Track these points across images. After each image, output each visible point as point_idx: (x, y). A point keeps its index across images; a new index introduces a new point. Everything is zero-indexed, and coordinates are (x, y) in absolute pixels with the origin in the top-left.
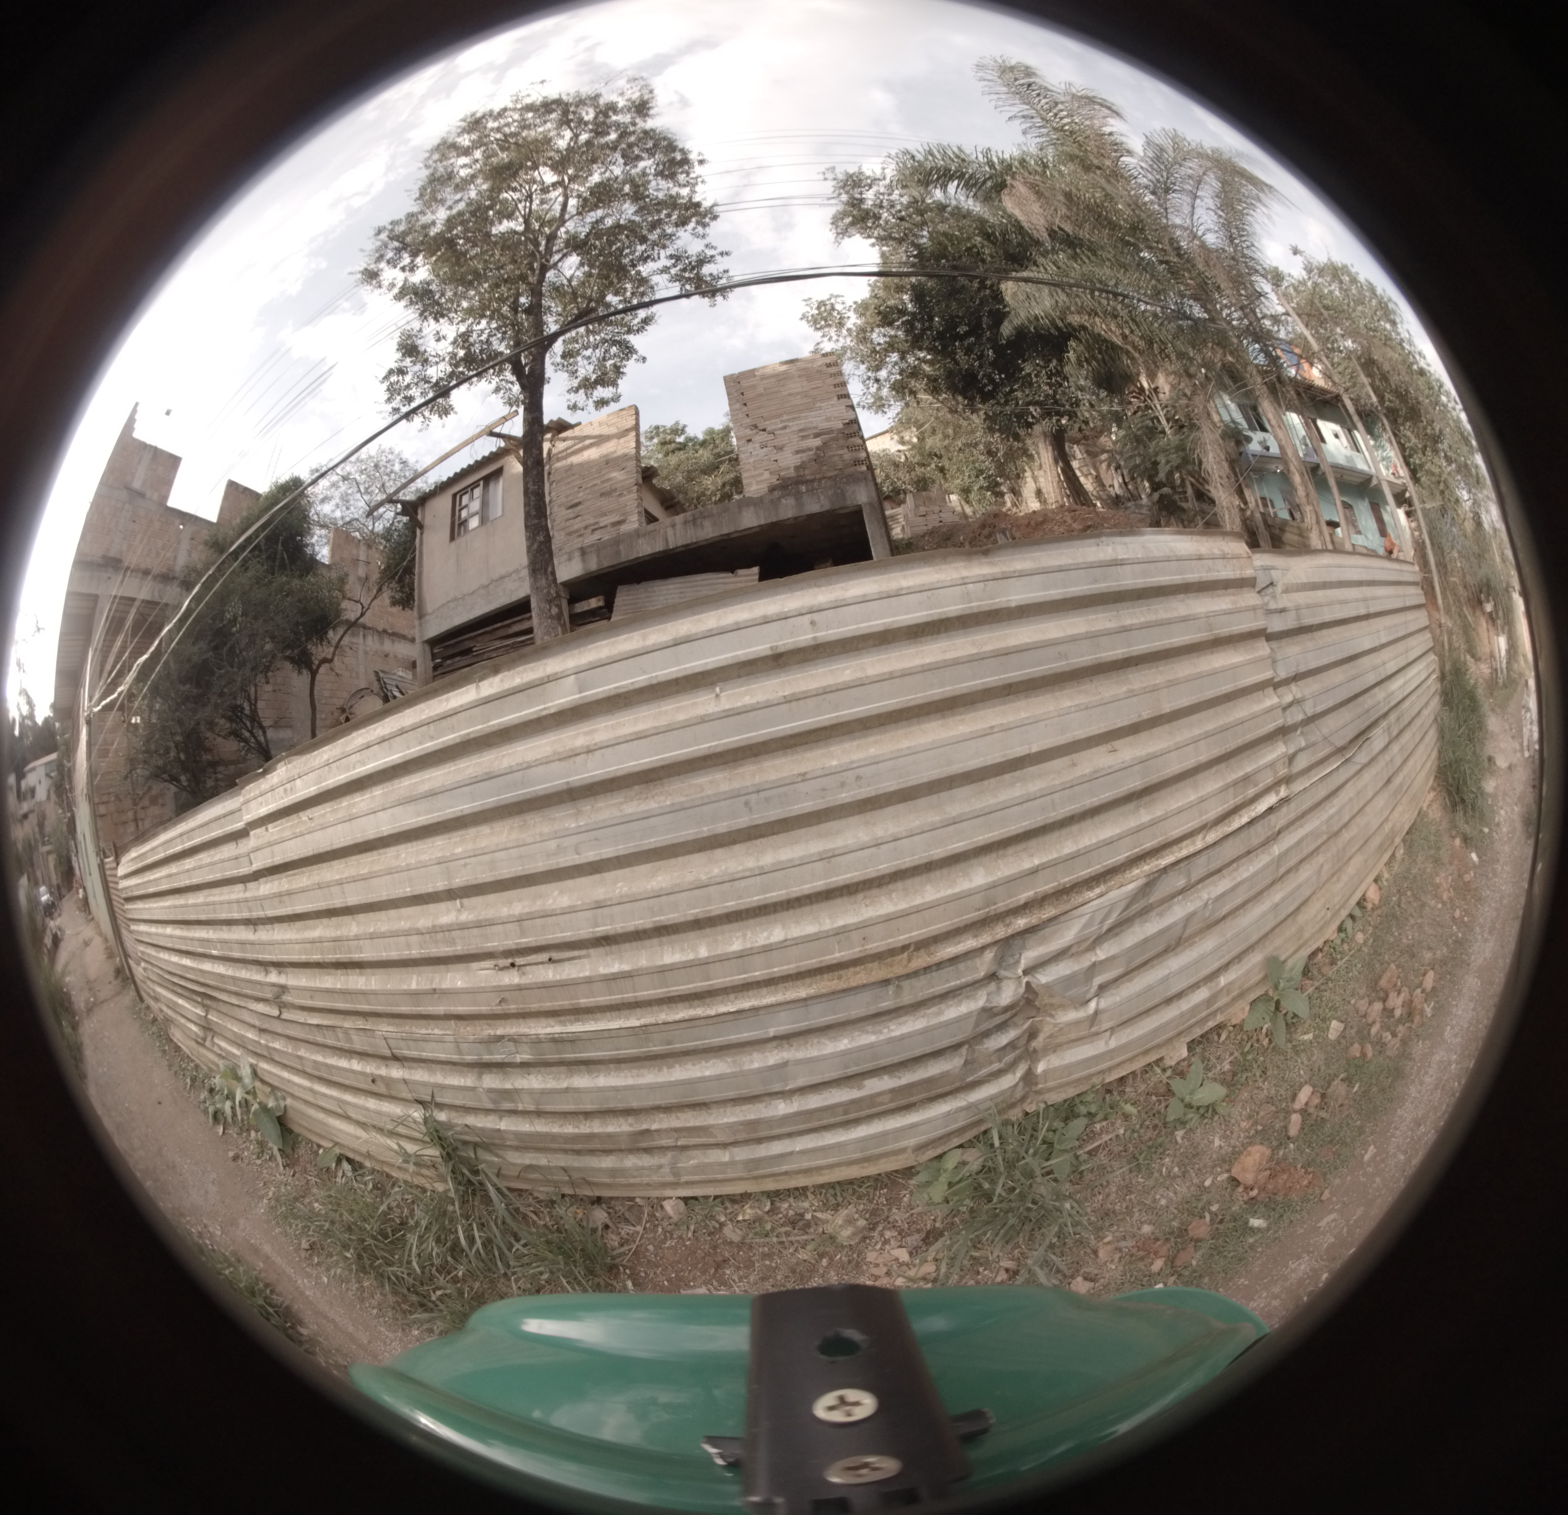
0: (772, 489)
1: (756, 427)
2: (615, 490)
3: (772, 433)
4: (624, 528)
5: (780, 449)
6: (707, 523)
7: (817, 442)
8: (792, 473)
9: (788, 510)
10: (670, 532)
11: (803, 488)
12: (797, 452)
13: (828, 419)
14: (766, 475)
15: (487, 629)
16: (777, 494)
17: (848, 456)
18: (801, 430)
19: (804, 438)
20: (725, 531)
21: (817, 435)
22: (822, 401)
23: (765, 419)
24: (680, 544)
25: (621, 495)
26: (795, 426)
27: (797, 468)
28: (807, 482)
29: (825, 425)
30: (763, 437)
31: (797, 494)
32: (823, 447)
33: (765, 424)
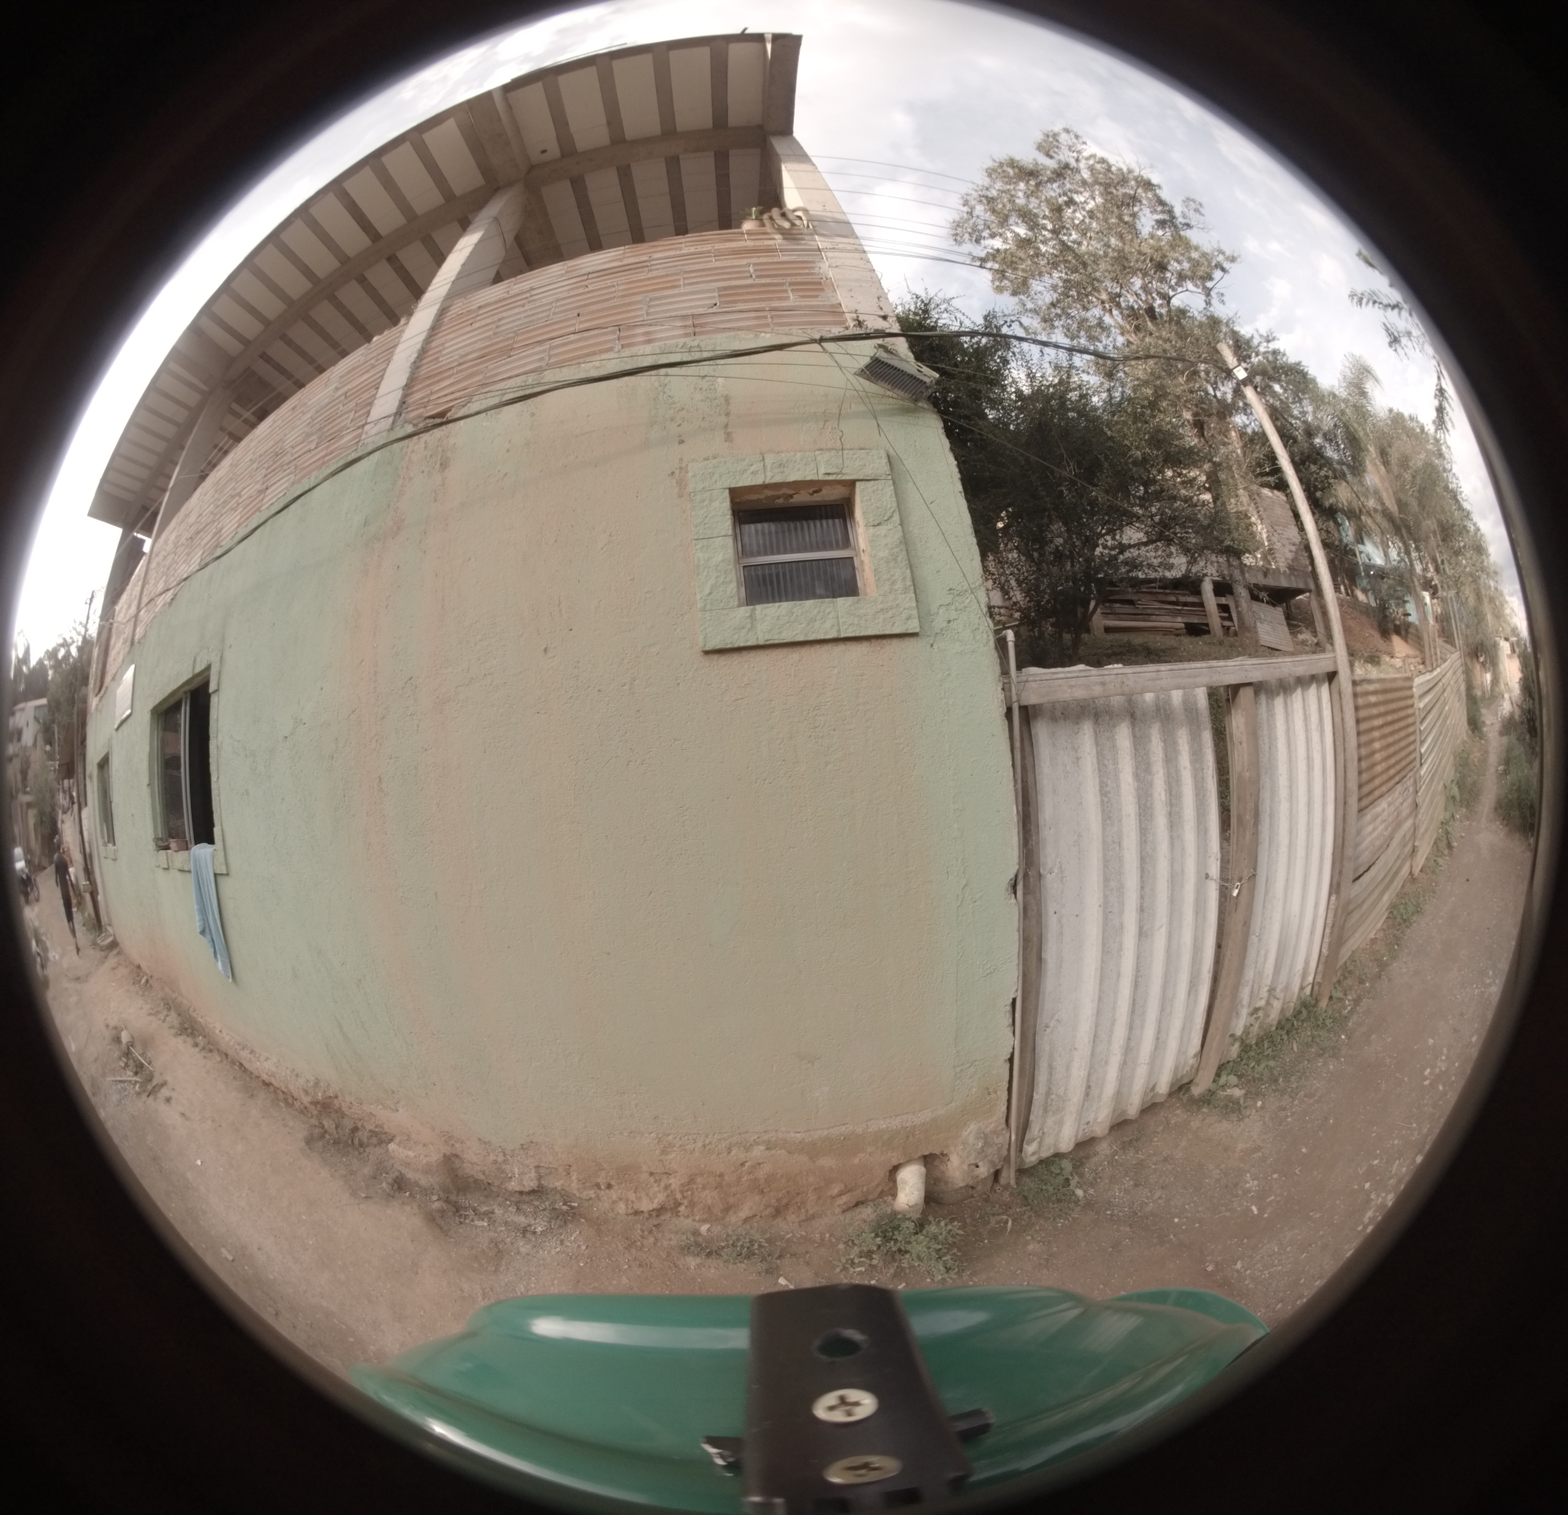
0: (1287, 569)
1: (1272, 527)
3: (1279, 534)
5: (1284, 546)
6: (1270, 576)
7: (1293, 548)
8: (1290, 561)
9: (1294, 583)
11: (1296, 573)
12: (1291, 551)
13: (1294, 536)
14: (1283, 559)
16: (1289, 572)
17: (1304, 561)
18: (1288, 539)
19: (1290, 544)
20: (1277, 584)
21: (1294, 545)
22: (1290, 524)
23: (1275, 525)
26: (1286, 535)
27: (1292, 560)
28: (1296, 569)
29: (1295, 540)
30: (1275, 534)
31: (1294, 575)
32: (1296, 553)
33: (1276, 527)
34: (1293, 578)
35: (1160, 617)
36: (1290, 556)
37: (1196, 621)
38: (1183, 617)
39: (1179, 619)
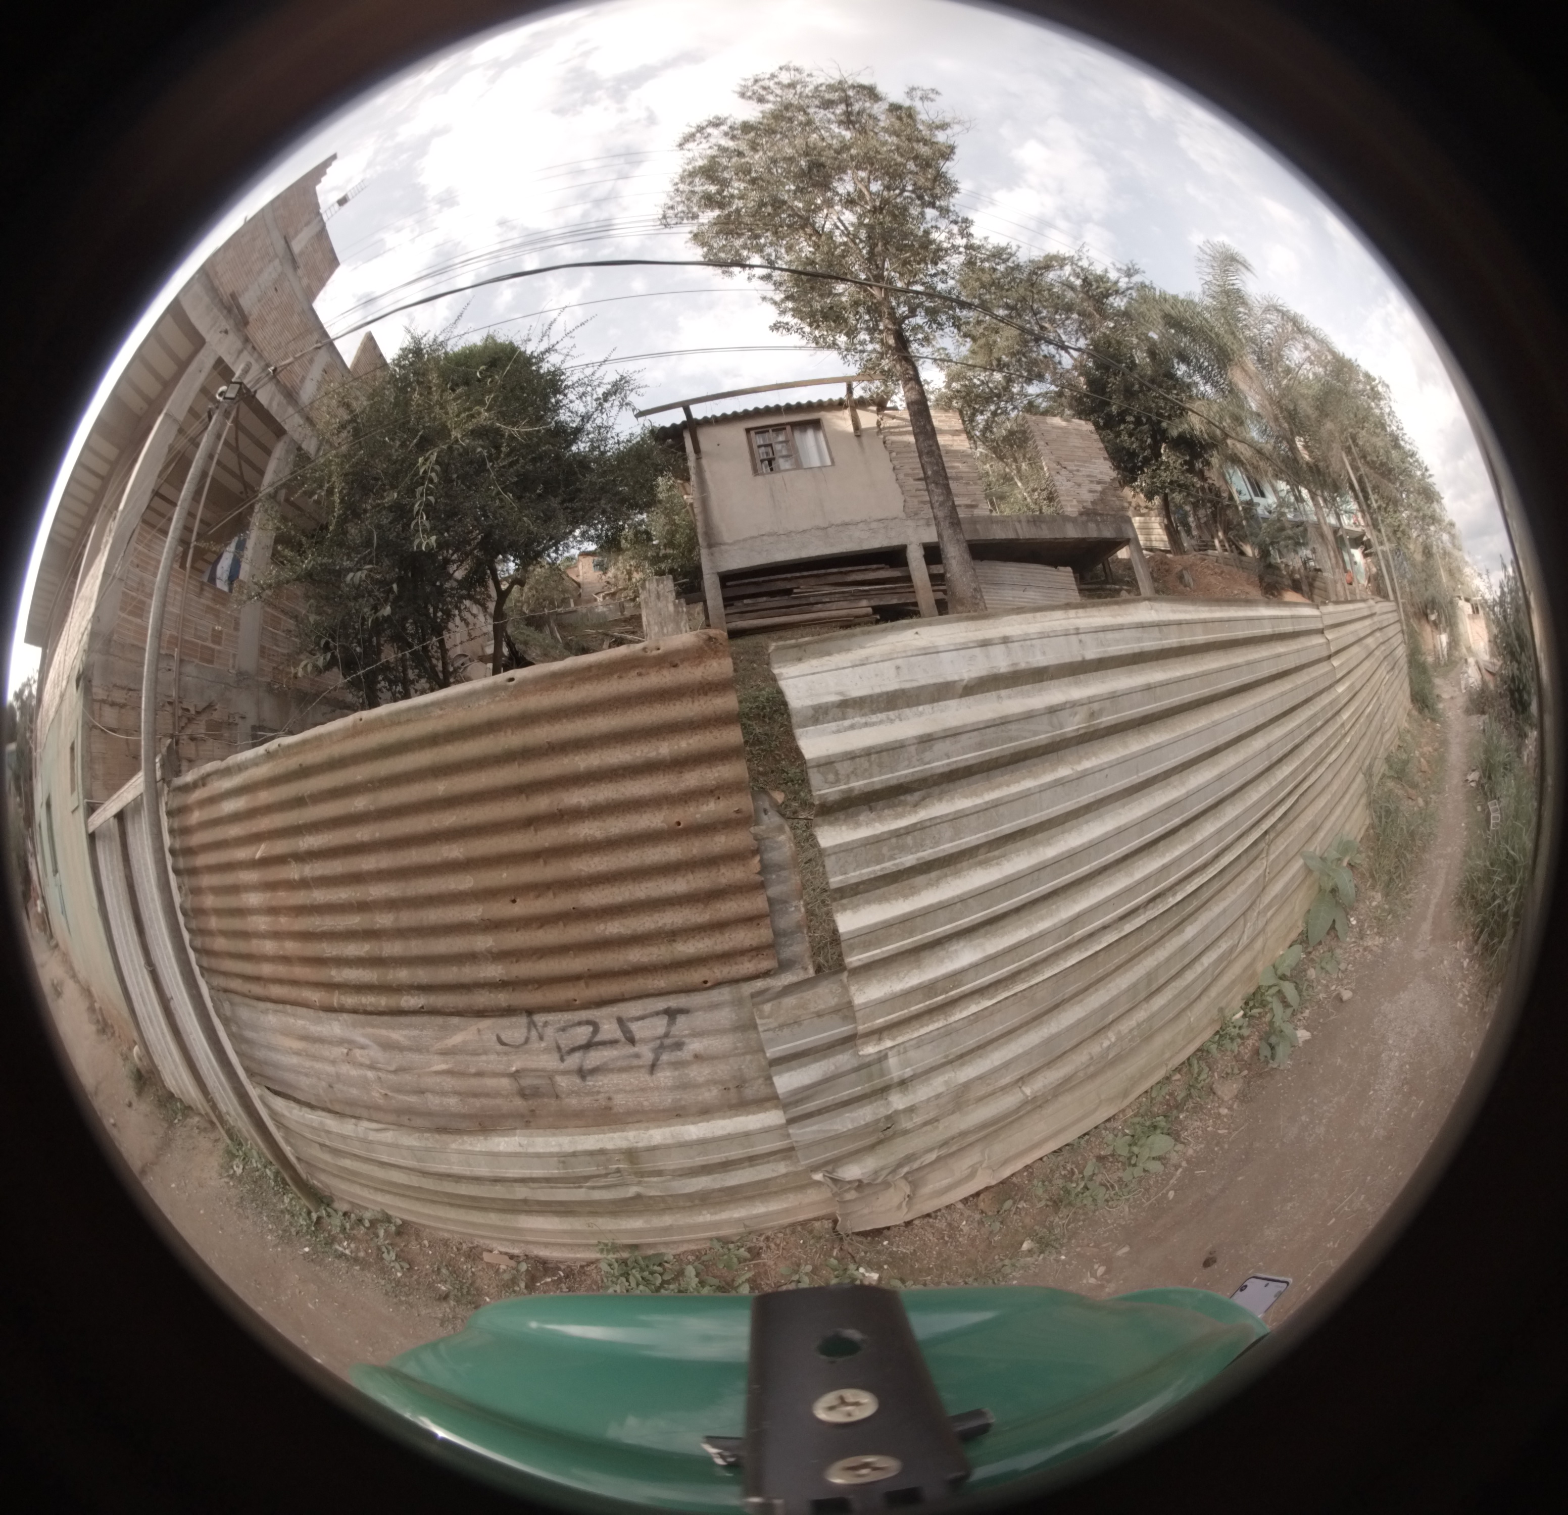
0: (1081, 514)
1: (1059, 463)
2: (961, 478)
3: (1071, 472)
4: (977, 512)
5: (1079, 485)
6: (1044, 526)
7: (1099, 488)
8: (1089, 506)
9: (1093, 532)
10: (1018, 525)
11: (1099, 518)
12: (1091, 491)
13: (1101, 473)
14: (1075, 502)
15: (815, 572)
16: (1084, 518)
17: (1117, 503)
18: (1088, 476)
19: (1091, 482)
20: (1058, 536)
21: (1099, 483)
22: (1096, 458)
23: (1066, 460)
24: (1028, 536)
25: (968, 484)
26: (1085, 471)
27: (1093, 503)
28: (1101, 515)
29: (1100, 477)
30: (1063, 472)
31: (1096, 522)
32: (1103, 492)
33: (1065, 464)
34: (1092, 526)
35: (828, 605)
36: (1088, 497)
37: (895, 601)
38: (869, 599)
39: (864, 603)
